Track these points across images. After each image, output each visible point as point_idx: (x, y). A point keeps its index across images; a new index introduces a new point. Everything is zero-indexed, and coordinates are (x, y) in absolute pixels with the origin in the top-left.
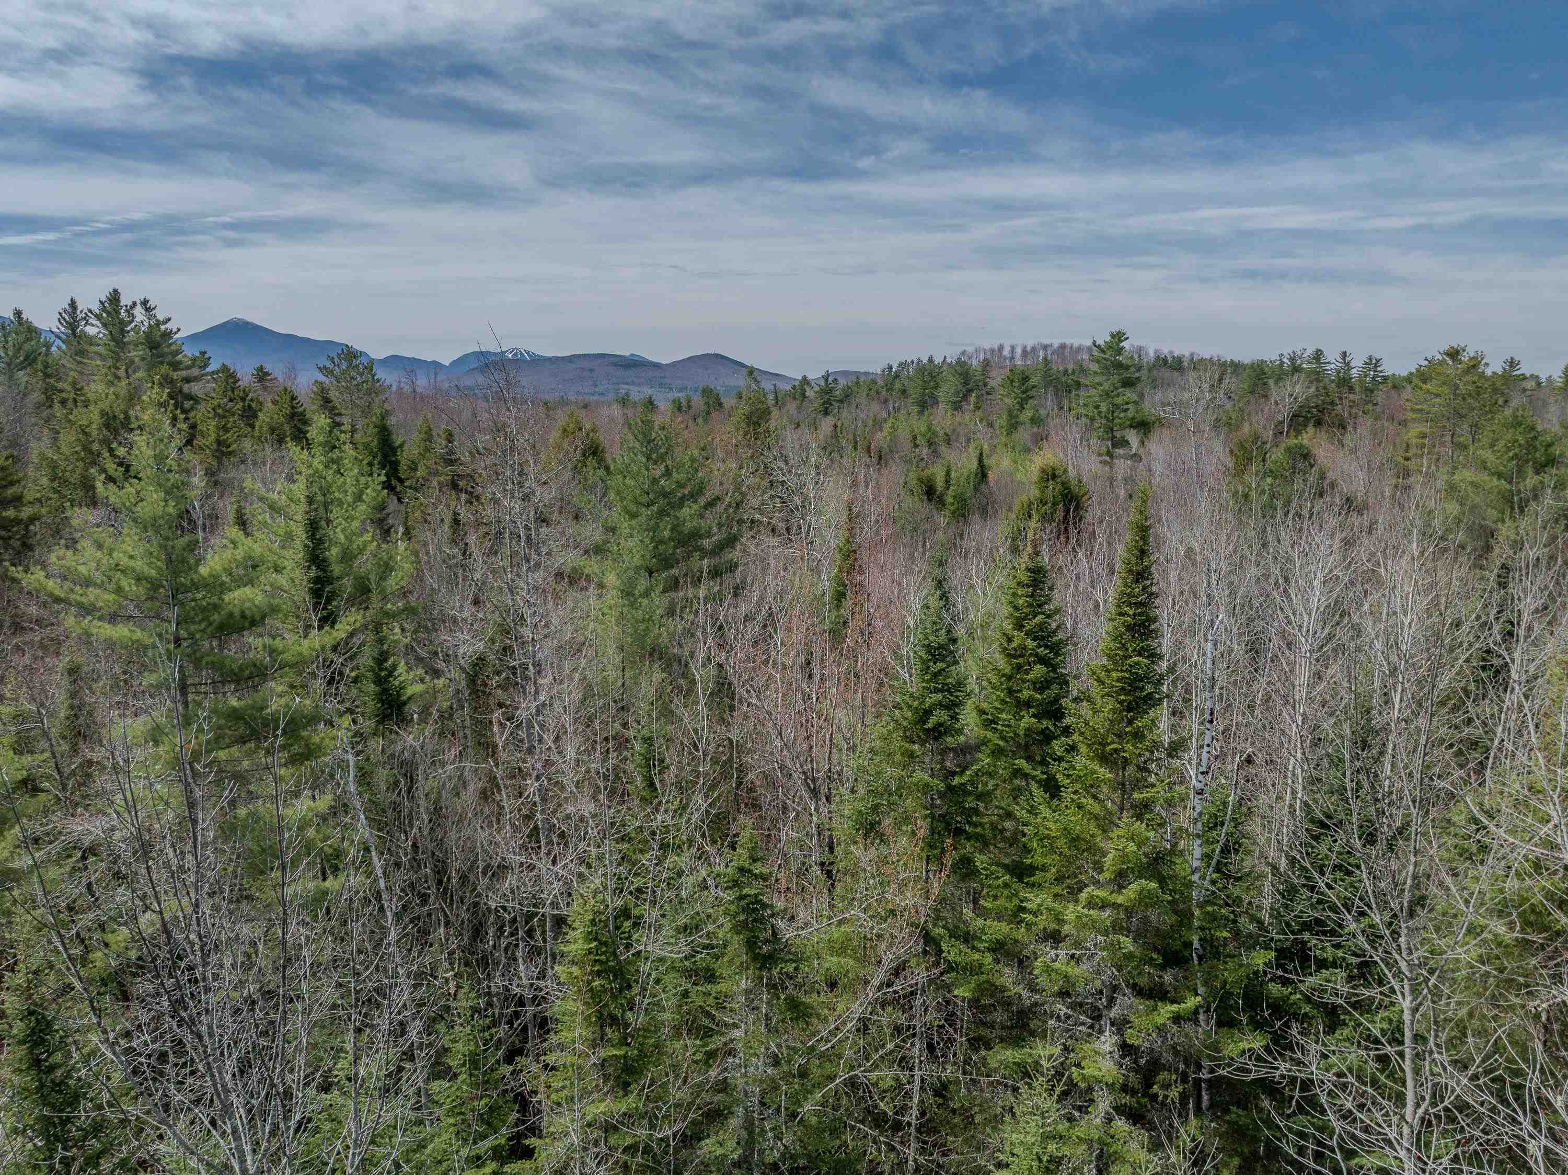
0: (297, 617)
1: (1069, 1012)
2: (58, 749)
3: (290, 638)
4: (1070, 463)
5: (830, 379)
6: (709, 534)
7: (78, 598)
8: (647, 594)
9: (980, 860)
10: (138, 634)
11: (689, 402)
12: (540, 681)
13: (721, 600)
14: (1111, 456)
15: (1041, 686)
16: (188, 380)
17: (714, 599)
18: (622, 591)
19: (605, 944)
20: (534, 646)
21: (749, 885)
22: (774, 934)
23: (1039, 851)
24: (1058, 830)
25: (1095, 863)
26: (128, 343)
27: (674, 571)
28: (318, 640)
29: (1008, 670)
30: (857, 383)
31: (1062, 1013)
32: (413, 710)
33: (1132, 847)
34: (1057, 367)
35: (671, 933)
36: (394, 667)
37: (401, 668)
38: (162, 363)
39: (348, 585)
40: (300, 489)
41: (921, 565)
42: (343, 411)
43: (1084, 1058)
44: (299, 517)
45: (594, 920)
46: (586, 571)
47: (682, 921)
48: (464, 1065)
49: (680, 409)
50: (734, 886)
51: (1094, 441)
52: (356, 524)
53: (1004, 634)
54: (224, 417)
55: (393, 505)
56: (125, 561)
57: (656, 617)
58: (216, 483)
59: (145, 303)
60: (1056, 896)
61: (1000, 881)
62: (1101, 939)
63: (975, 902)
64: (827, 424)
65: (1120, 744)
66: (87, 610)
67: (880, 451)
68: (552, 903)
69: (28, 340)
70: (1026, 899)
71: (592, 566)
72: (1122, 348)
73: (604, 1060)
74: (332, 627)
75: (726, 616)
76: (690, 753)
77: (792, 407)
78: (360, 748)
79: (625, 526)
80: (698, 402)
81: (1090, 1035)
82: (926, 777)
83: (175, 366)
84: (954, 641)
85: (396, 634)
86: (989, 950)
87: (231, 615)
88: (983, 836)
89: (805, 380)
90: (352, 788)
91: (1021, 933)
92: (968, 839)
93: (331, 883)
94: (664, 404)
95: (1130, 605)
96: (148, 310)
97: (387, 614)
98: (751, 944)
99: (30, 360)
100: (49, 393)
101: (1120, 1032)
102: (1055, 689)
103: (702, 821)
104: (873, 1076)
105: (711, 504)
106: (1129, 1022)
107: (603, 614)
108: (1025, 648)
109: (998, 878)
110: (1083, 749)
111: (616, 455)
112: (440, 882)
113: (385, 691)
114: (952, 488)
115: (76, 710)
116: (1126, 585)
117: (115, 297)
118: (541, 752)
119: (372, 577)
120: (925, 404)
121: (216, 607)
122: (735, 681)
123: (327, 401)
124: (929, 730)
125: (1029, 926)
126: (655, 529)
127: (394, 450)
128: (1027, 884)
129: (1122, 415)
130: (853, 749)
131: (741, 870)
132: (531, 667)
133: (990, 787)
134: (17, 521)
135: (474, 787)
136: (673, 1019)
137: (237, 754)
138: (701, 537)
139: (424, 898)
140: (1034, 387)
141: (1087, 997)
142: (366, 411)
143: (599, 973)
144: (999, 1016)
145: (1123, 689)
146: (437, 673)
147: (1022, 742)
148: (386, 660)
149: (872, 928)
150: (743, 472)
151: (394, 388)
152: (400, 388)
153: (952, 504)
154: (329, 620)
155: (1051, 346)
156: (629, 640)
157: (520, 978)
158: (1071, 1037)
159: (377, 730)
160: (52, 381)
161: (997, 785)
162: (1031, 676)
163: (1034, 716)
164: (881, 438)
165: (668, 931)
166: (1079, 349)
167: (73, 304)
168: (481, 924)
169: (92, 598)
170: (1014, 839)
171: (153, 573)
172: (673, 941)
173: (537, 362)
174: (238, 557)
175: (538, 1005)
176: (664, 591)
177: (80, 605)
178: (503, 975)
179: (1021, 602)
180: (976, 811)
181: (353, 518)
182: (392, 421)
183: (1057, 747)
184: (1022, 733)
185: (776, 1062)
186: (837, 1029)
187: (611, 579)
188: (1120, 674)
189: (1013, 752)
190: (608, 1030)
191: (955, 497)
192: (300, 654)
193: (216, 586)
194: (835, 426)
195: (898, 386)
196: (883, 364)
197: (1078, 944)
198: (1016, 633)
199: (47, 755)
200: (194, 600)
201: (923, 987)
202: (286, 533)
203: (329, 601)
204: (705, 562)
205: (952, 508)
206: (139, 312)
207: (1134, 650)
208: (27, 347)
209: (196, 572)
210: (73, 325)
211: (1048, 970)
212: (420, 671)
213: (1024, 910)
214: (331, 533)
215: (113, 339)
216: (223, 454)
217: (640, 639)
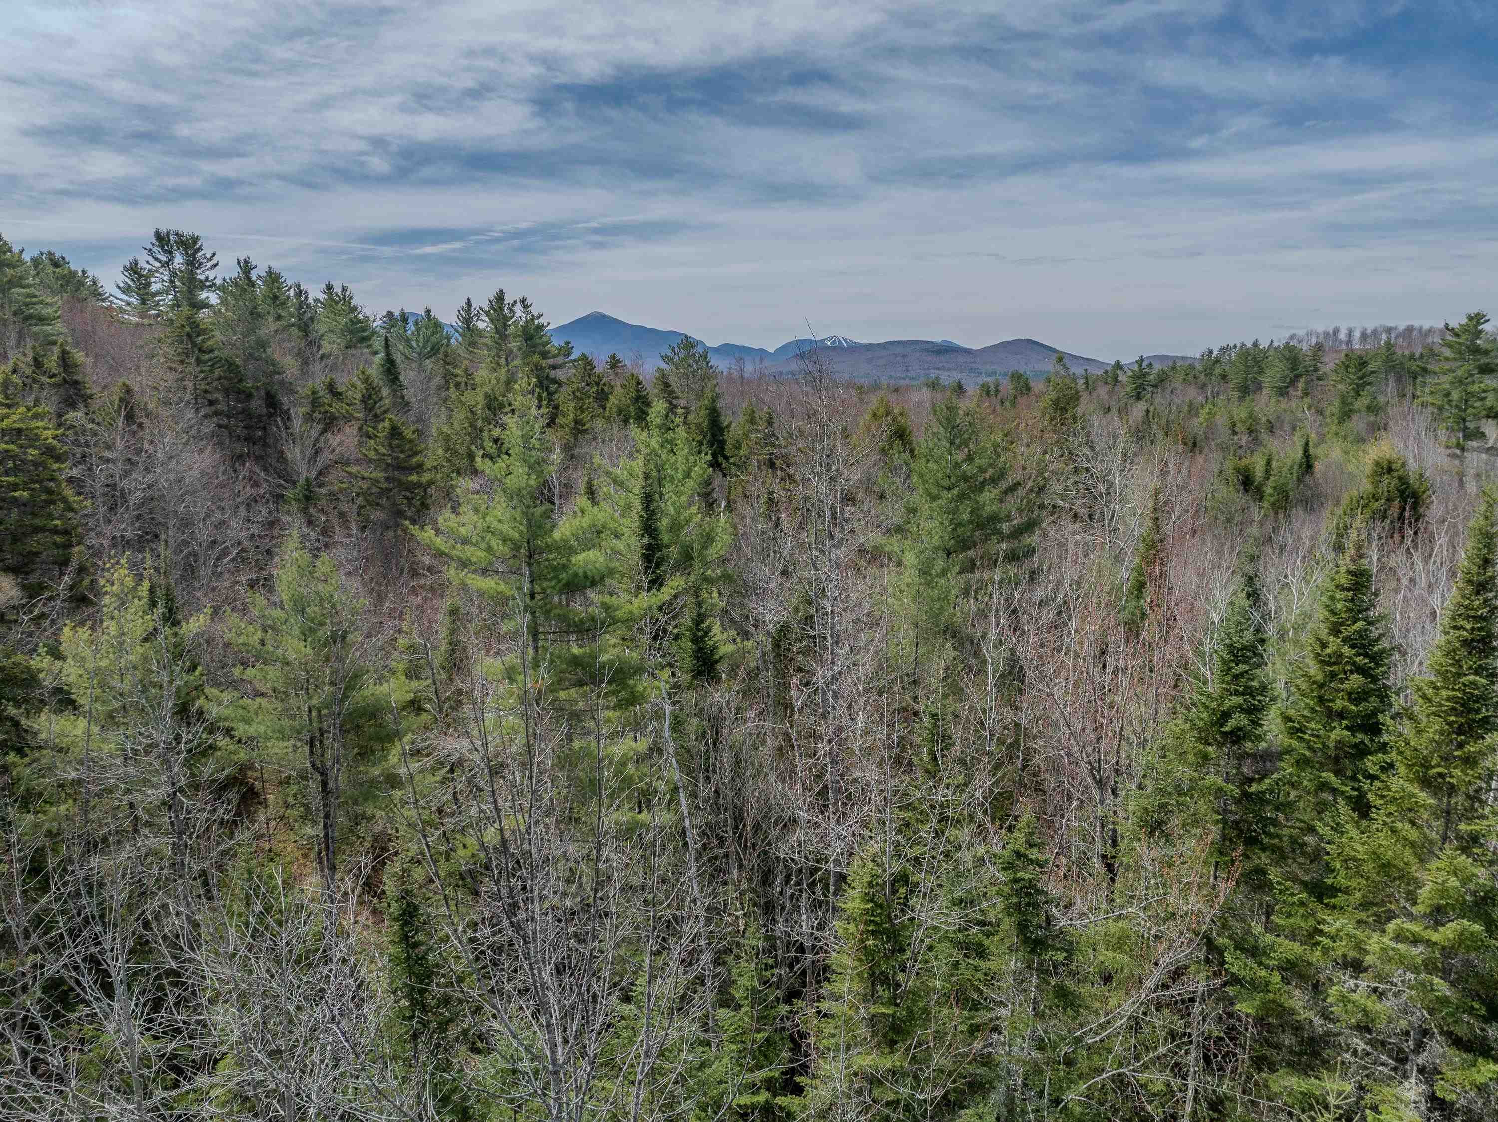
0: (631, 578)
1: (1368, 1048)
2: (438, 677)
3: (624, 596)
4: (1411, 456)
5: (1145, 364)
6: (1008, 518)
7: (458, 553)
8: (944, 573)
9: (1274, 875)
10: (502, 587)
11: (997, 386)
12: (838, 651)
13: (1016, 584)
14: (1463, 449)
15: (1357, 697)
16: (554, 367)
17: (1009, 582)
18: (920, 570)
19: (881, 906)
20: (833, 618)
21: (1024, 869)
22: (1048, 920)
23: (1343, 873)
24: (1366, 853)
25: (1409, 893)
26: (509, 335)
27: (971, 554)
28: (648, 600)
29: (1320, 677)
30: (1174, 368)
31: (1359, 1049)
32: (722, 668)
33: (1453, 882)
34: (1402, 350)
35: (945, 904)
36: (709, 628)
37: (716, 629)
38: (534, 352)
39: (674, 552)
40: (638, 466)
41: (1231, 560)
42: (680, 395)
43: (1383, 1101)
44: (636, 490)
45: (871, 882)
46: (887, 549)
47: (958, 894)
48: (746, 998)
49: (988, 393)
50: (1009, 869)
51: (1442, 433)
52: (684, 498)
53: (1318, 639)
54: (582, 399)
55: (718, 480)
56: (495, 524)
57: (952, 597)
58: (572, 457)
59: (523, 300)
60: (1359, 922)
61: (1295, 899)
62: (1410, 976)
63: (1268, 915)
64: (1139, 410)
65: (1447, 768)
66: (464, 564)
67: (1195, 438)
68: (835, 861)
69: (434, 333)
70: (1324, 922)
71: (893, 545)
72: (1481, 331)
73: (874, 1016)
74: (658, 590)
75: (1019, 601)
76: (976, 731)
77: (1102, 392)
78: (677, 698)
79: (925, 509)
80: (1007, 387)
81: (1391, 1078)
82: (1220, 782)
83: (545, 355)
84: (1263, 641)
85: (714, 598)
86: (1281, 968)
87: (576, 575)
88: (1281, 849)
89: (1118, 365)
90: (667, 734)
91: (1316, 956)
92: (1264, 849)
93: (644, 817)
94: (972, 389)
95: (1467, 618)
96: (526, 307)
97: (707, 580)
98: (1022, 927)
99: (435, 350)
100: (448, 377)
101: (1430, 1082)
102: (1374, 702)
103: (985, 798)
104: (1144, 1076)
105: (1012, 489)
106: (1440, 1073)
107: (901, 591)
108: (1341, 655)
109: (1293, 895)
110: (1402, 770)
111: (921, 440)
112: (736, 827)
113: (700, 649)
114: (1272, 478)
115: (454, 645)
116: (1463, 597)
117: (500, 296)
118: (834, 718)
119: (695, 546)
120: (1247, 390)
121: (565, 567)
122: (1026, 665)
123: (667, 385)
124: (1226, 733)
125: (1326, 950)
126: (955, 512)
127: (721, 430)
128: (1327, 905)
129: (1478, 404)
130: (1143, 744)
131: (1018, 855)
132: (829, 638)
133: (1292, 797)
134: (419, 485)
135: (771, 743)
136: (943, 988)
137: (575, 695)
138: (1000, 520)
139: (721, 841)
140: (1373, 372)
141: (1390, 1037)
142: (700, 395)
143: (873, 933)
144: (1288, 1039)
145: (1453, 709)
146: (747, 636)
147: (1331, 752)
148: (702, 622)
149: (1150, 929)
150: (1047, 457)
151: (724, 373)
152: (730, 374)
153: (1272, 495)
154: (656, 583)
155: (1396, 328)
156: (924, 617)
157: (801, 926)
158: (1367, 1076)
159: (691, 683)
160: (450, 367)
161: (1300, 797)
162: (1346, 686)
163: (1347, 728)
164: (1197, 424)
165: (943, 901)
166: (1430, 331)
167: (469, 303)
168: (770, 870)
169: (469, 554)
170: (1316, 856)
171: (516, 535)
172: (947, 911)
173: (854, 348)
174: (584, 525)
175: (817, 953)
176: (960, 573)
177: (460, 559)
178: (787, 920)
179: (1339, 606)
180: (1275, 823)
181: (682, 493)
182: (721, 404)
183: (1369, 765)
184: (1332, 745)
185: (1041, 1048)
186: (1108, 1022)
187: (910, 559)
188: (1450, 693)
189: (1321, 764)
190: (879, 988)
191: (1275, 488)
192: (631, 612)
193: (565, 549)
194: (1148, 411)
195: (1218, 370)
196: (1204, 348)
197: (1380, 978)
198: (1331, 638)
199: (429, 681)
200: (547, 560)
201: (1203, 995)
202: (626, 504)
203: (657, 566)
204: (1004, 546)
205: (1272, 499)
206: (518, 309)
207: (1470, 668)
208: (433, 339)
209: (551, 536)
210: (468, 321)
211: (1343, 999)
212: (733, 633)
213: (1321, 933)
214: (663, 505)
215: (498, 332)
216: (580, 432)
217: (935, 617)
